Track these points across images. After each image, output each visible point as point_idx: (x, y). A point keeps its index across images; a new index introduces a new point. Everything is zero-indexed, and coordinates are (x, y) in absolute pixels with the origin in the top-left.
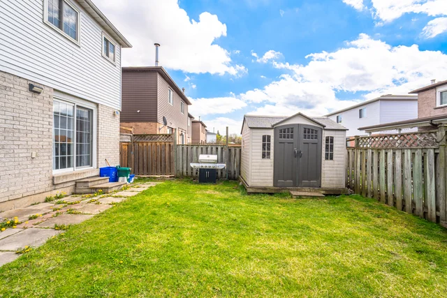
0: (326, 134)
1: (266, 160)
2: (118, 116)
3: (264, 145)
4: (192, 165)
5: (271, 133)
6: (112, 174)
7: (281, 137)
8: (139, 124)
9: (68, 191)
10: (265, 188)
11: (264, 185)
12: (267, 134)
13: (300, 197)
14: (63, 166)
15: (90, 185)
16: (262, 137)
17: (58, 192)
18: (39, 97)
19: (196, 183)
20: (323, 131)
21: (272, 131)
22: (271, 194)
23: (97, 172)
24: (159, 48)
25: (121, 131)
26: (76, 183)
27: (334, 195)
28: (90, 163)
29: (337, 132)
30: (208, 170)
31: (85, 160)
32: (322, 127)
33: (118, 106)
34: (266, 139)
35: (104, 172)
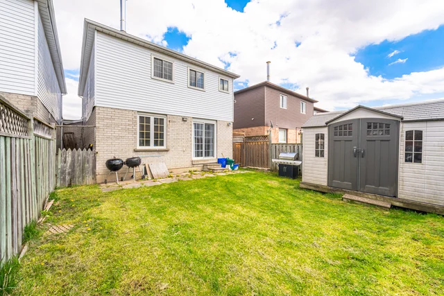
0: (404, 128)
1: (319, 159)
2: (231, 125)
3: (317, 143)
4: (273, 160)
5: (325, 131)
6: (223, 162)
7: (335, 135)
8: (253, 128)
9: (200, 169)
10: (317, 186)
11: (318, 183)
12: (320, 133)
13: (352, 201)
14: (198, 156)
15: (208, 167)
16: (315, 136)
17: (195, 169)
18: (186, 123)
19: (276, 176)
20: (401, 125)
21: (326, 129)
22: (323, 193)
23: (216, 161)
24: (270, 64)
25: (234, 135)
26: (204, 165)
27: (418, 212)
28: (213, 156)
29: (429, 124)
30: (285, 165)
31: (211, 153)
32: (400, 120)
33: (231, 119)
34: (319, 137)
35: (220, 161)
